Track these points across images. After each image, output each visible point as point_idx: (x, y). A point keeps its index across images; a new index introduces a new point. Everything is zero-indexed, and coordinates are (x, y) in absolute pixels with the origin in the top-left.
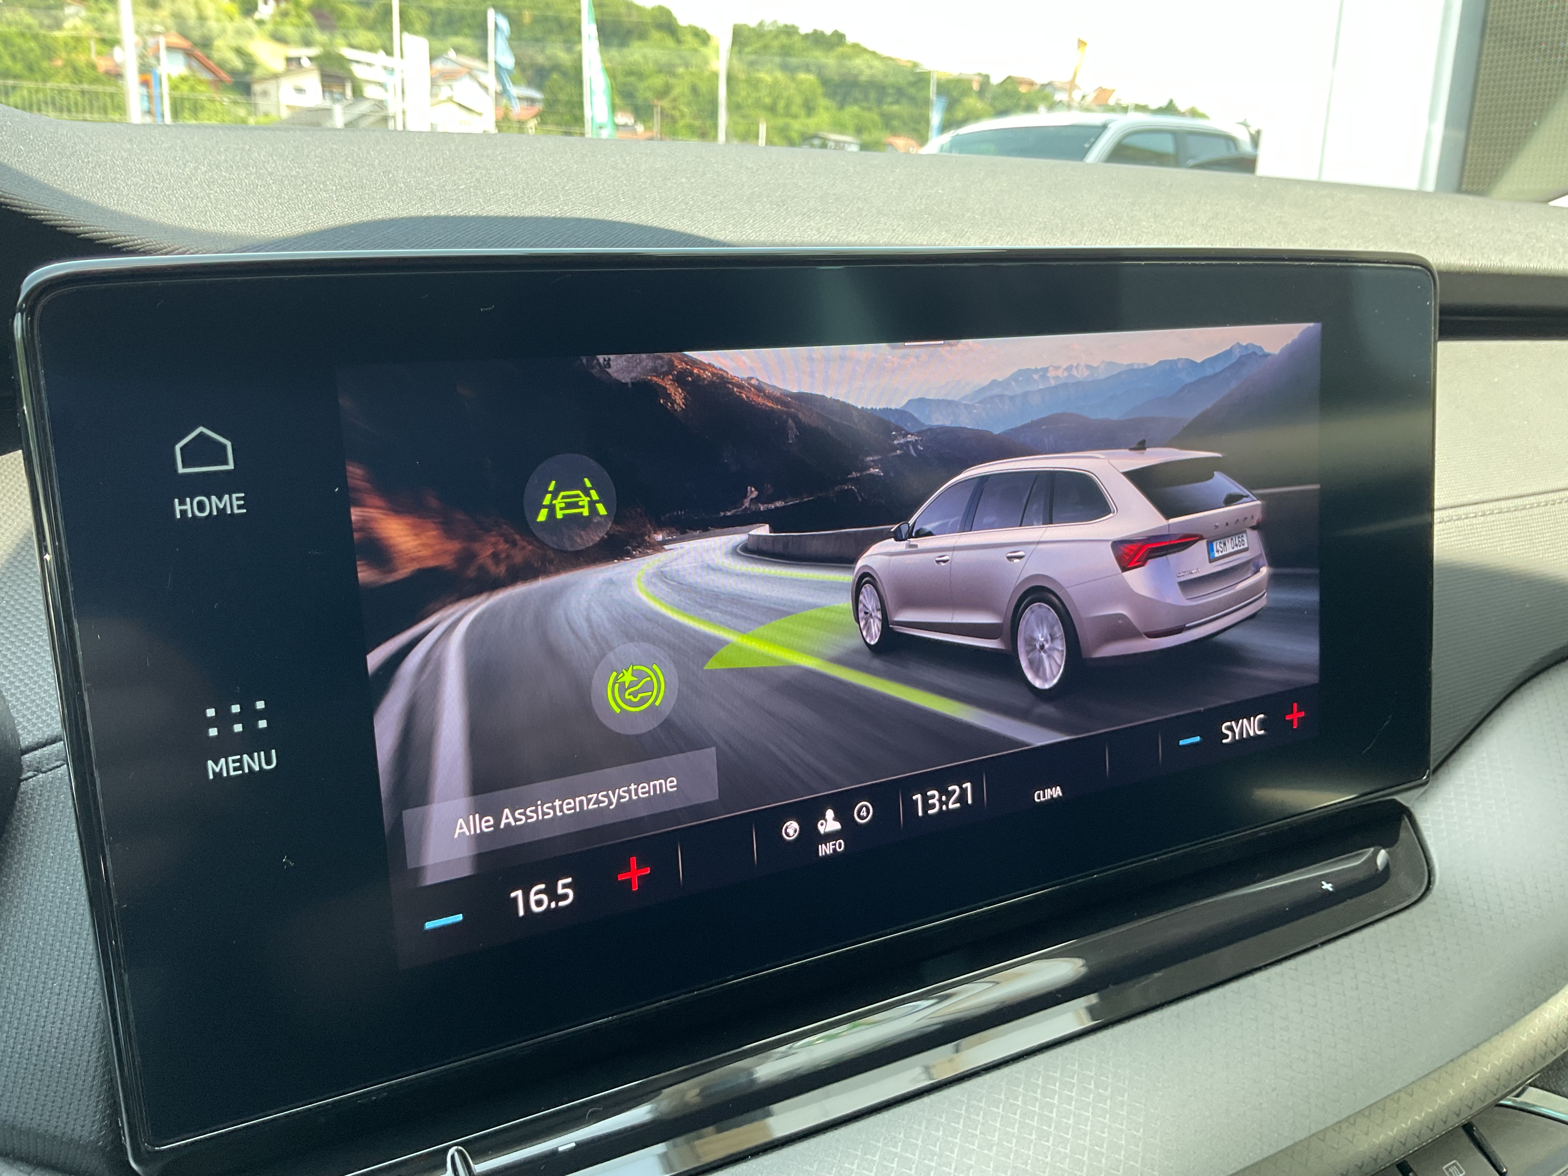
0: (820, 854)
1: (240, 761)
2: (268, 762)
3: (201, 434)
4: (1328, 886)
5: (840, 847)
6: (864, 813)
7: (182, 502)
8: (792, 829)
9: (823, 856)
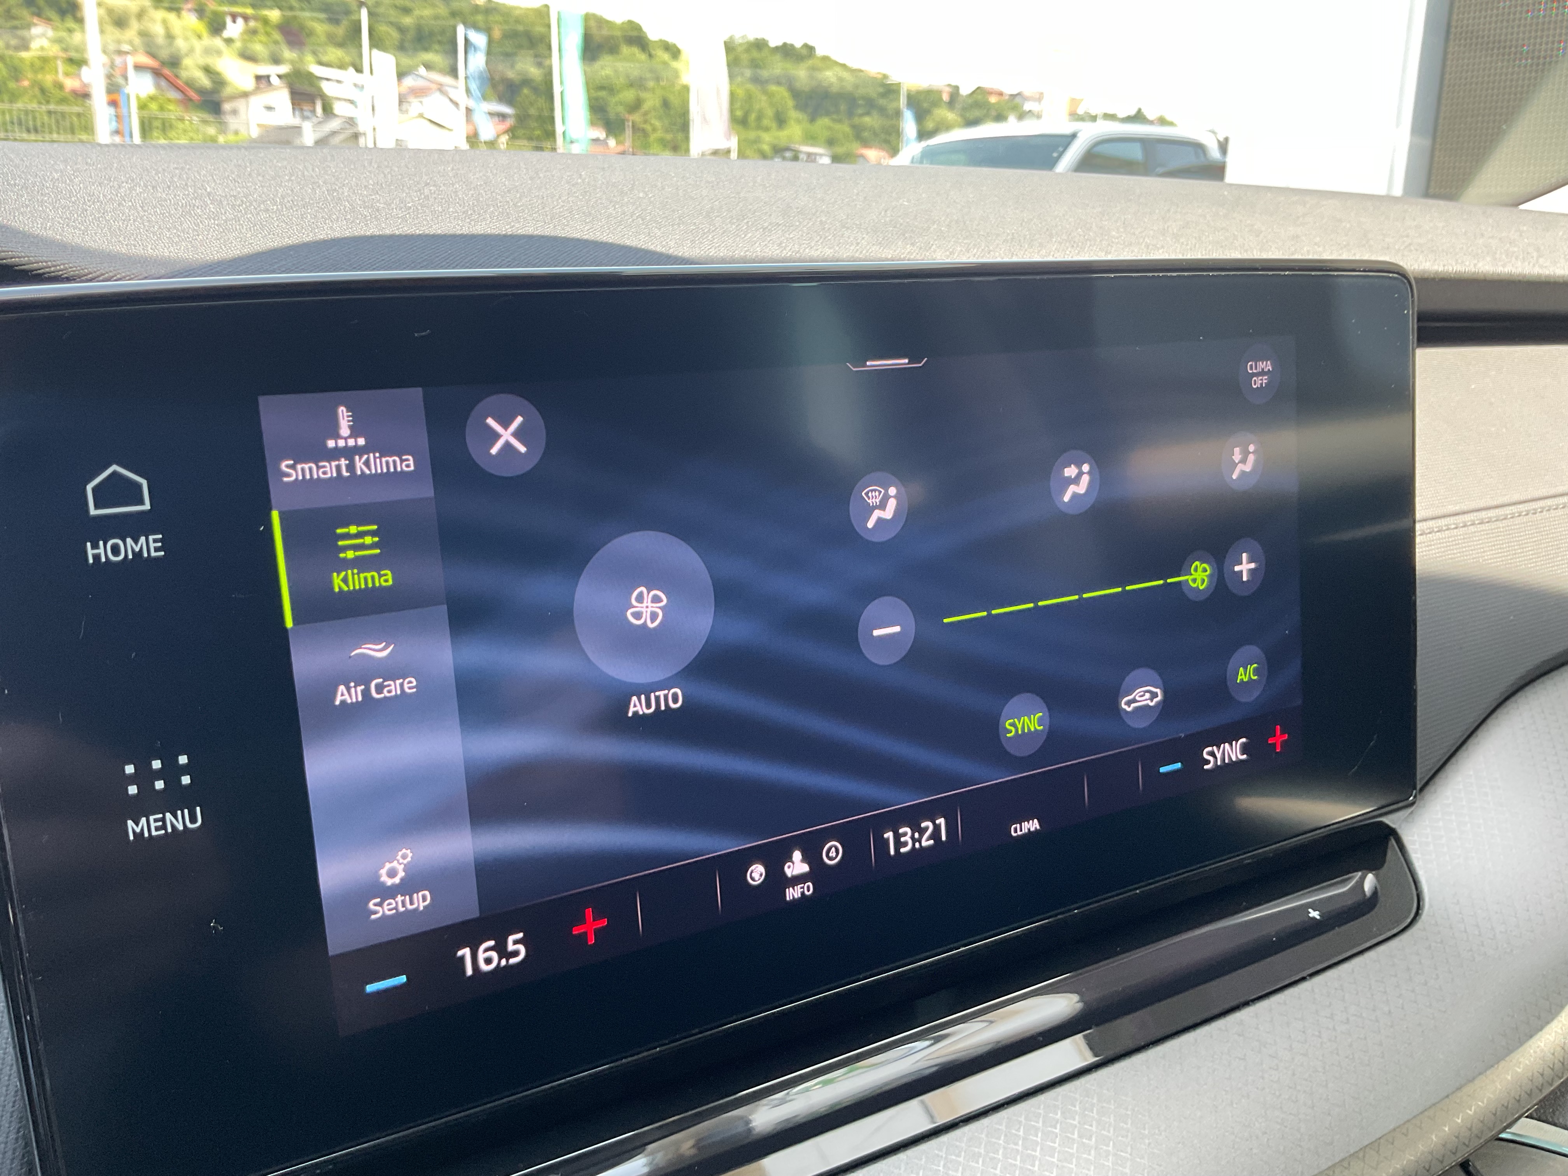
0: (788, 899)
1: (163, 820)
2: (193, 820)
3: (115, 473)
4: (1314, 914)
5: (808, 891)
6: (833, 854)
7: (95, 546)
8: (757, 873)
9: (791, 900)
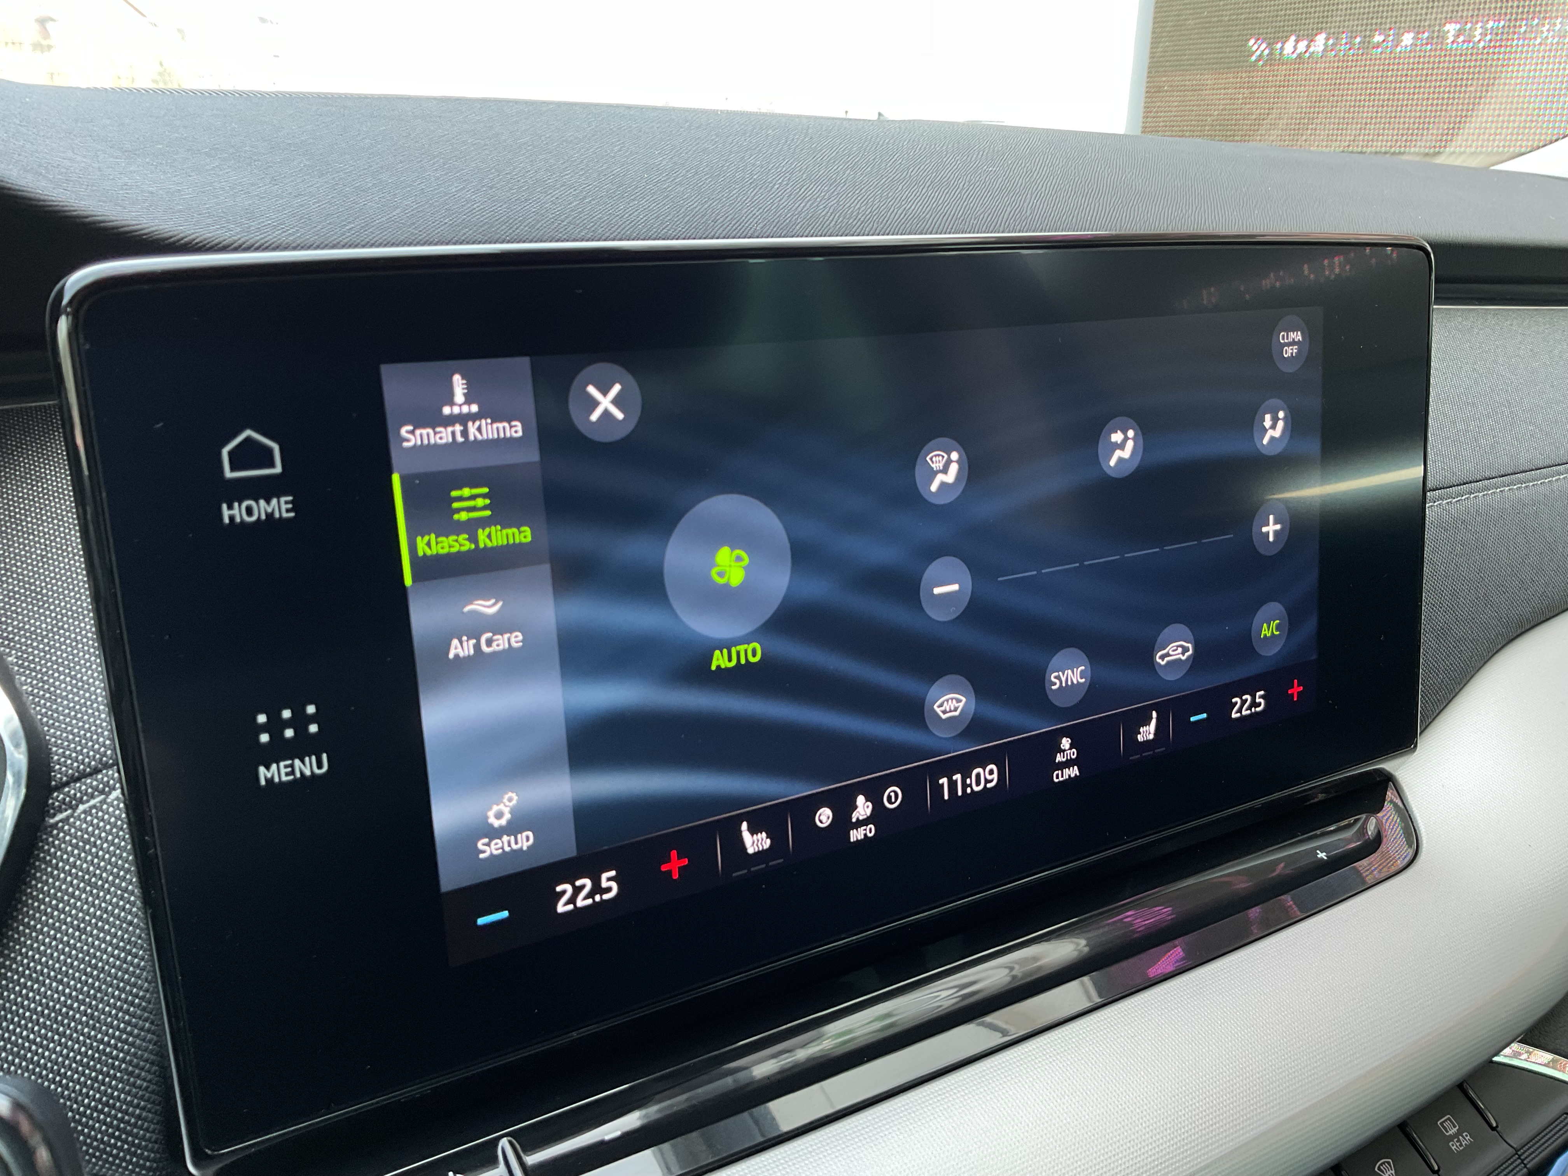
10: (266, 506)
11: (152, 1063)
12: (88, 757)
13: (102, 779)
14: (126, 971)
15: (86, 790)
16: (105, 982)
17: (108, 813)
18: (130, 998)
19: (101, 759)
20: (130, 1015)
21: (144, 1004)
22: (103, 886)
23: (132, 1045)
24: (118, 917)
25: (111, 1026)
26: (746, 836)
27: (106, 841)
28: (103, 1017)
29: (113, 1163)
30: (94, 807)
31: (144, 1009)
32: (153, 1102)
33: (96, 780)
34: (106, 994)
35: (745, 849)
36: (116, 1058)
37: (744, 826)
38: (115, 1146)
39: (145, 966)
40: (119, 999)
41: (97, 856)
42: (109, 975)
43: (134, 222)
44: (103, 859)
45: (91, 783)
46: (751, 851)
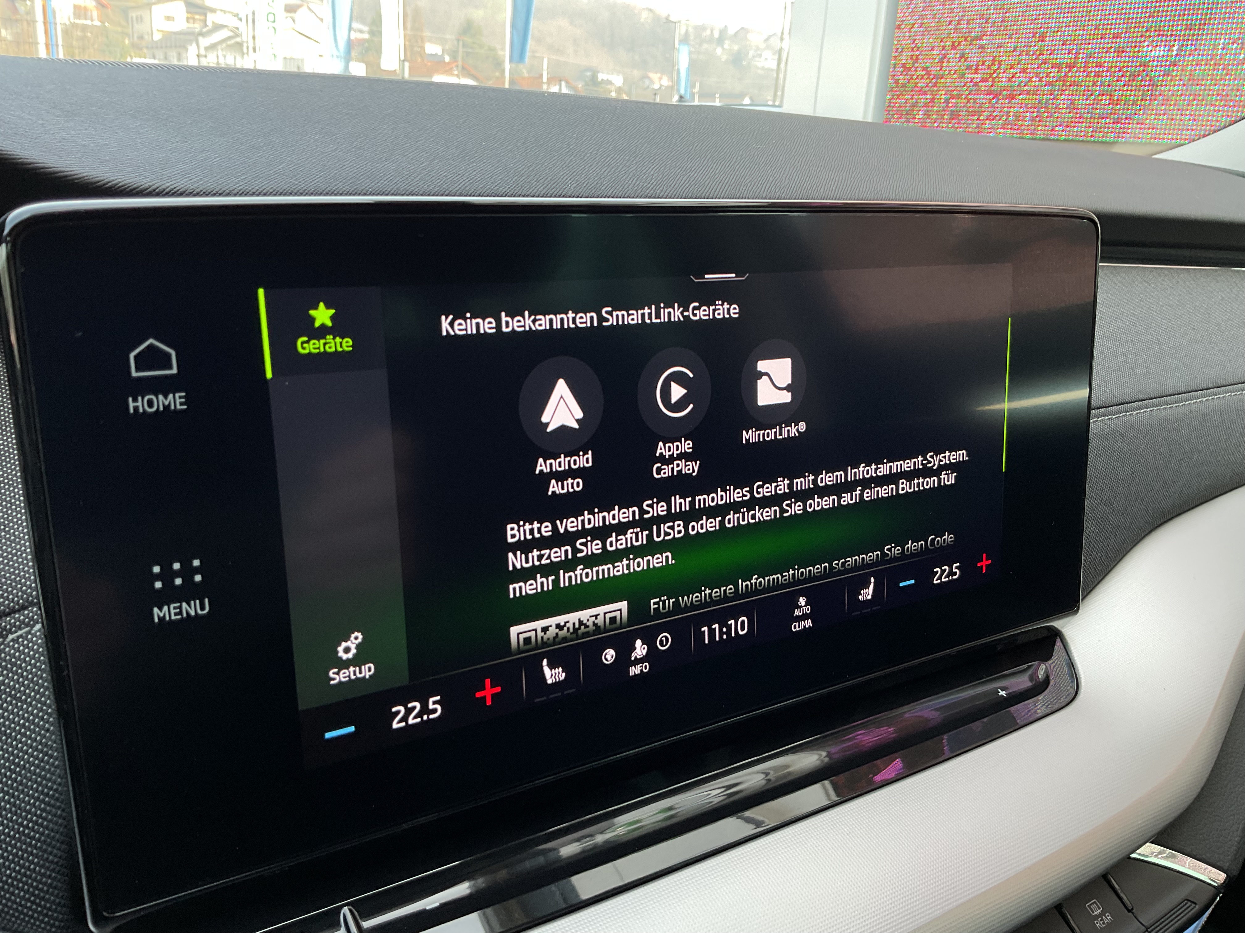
10: (164, 400)
11: (62, 843)
12: (17, 596)
13: (28, 614)
14: (43, 769)
15: (15, 623)
16: (26, 777)
17: (32, 642)
18: (46, 790)
19: (28, 599)
20: (45, 804)
21: (57, 795)
22: (26, 700)
23: (47, 827)
24: (38, 725)
25: (29, 812)
26: (546, 670)
27: (30, 664)
28: (23, 805)
29: (29, 922)
30: (21, 636)
31: (57, 799)
32: (63, 874)
33: (24, 616)
34: (27, 787)
35: (545, 680)
36: (33, 838)
37: (545, 662)
38: (30, 908)
39: (58, 765)
40: (37, 791)
41: (22, 676)
42: (30, 771)
43: (68, 169)
44: (27, 679)
45: (19, 617)
46: (549, 682)
